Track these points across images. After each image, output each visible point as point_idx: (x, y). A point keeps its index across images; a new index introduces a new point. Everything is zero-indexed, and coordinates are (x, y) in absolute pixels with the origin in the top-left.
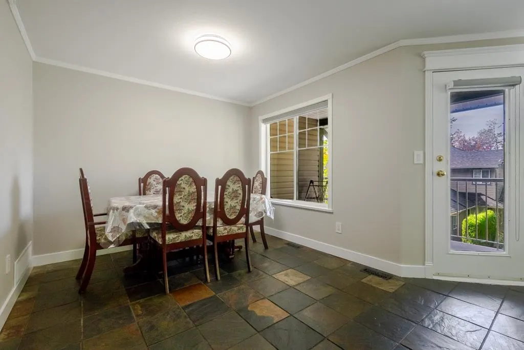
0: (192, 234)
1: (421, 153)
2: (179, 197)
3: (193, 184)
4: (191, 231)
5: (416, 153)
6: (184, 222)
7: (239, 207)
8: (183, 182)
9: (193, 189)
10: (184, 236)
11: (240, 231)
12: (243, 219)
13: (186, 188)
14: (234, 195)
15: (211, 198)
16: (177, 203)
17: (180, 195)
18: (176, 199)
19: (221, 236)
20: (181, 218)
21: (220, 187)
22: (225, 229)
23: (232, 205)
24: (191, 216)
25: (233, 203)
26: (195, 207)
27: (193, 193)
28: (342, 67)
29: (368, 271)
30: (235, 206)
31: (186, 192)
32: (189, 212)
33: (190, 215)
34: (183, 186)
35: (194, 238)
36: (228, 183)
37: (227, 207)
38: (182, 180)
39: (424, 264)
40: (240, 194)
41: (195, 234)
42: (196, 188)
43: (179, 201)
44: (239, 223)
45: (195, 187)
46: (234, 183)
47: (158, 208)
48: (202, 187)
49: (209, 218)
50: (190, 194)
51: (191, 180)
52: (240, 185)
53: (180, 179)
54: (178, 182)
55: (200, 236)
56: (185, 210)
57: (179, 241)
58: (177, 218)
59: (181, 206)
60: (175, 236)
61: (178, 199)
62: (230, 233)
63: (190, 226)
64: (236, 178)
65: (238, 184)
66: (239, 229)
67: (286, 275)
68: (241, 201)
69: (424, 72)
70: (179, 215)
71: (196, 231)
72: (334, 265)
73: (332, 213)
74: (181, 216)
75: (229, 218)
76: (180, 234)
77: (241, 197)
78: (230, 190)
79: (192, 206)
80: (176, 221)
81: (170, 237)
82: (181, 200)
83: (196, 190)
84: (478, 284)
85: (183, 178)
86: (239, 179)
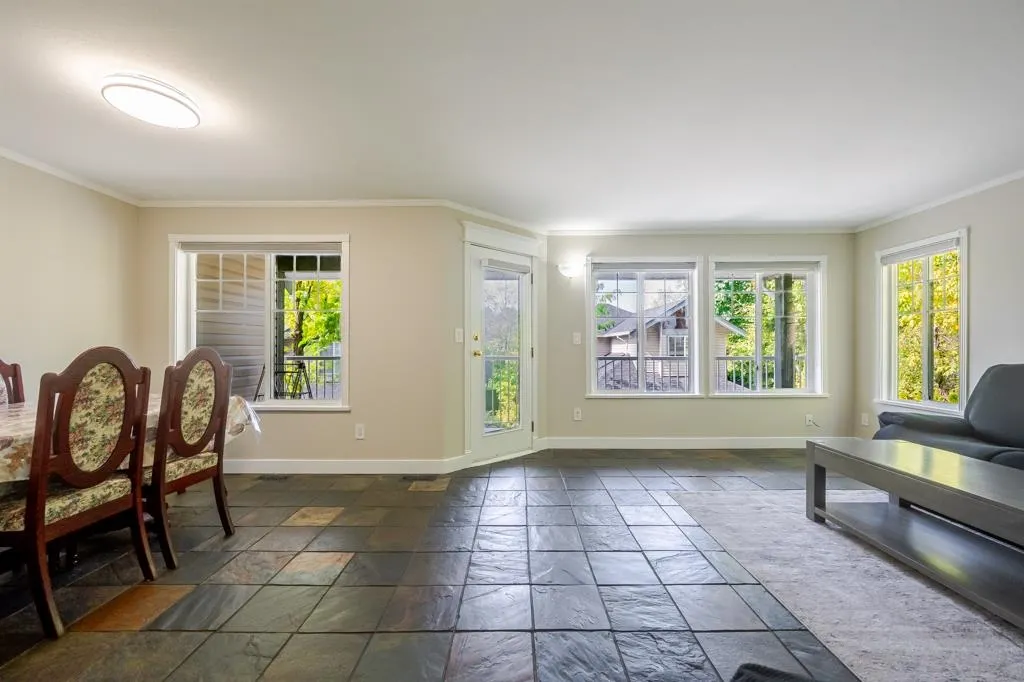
0: (108, 491)
1: (461, 330)
2: (84, 412)
3: (119, 381)
4: (104, 485)
6: (90, 466)
7: (206, 421)
8: (96, 378)
9: (118, 392)
10: (87, 498)
11: (209, 465)
12: (212, 443)
13: (101, 390)
14: (201, 397)
15: (154, 408)
16: (79, 426)
17: (85, 408)
18: (77, 418)
19: (173, 482)
20: (85, 459)
22: (181, 466)
23: (194, 415)
24: (108, 451)
25: (197, 413)
26: (119, 431)
27: (118, 400)
29: (408, 478)
30: (200, 419)
31: (101, 400)
32: (105, 442)
33: (106, 450)
34: (95, 387)
35: (113, 497)
36: (192, 376)
37: (186, 421)
38: (94, 374)
39: (464, 453)
40: (210, 395)
41: (115, 489)
42: (125, 390)
43: (84, 421)
44: (205, 449)
45: (122, 387)
46: (201, 376)
47: (13, 444)
48: (137, 386)
50: (109, 404)
51: (115, 372)
52: (212, 378)
53: (90, 372)
54: (84, 381)
55: (126, 490)
56: (97, 439)
57: (77, 512)
58: (75, 460)
59: (85, 433)
60: (68, 502)
61: (81, 417)
62: (189, 473)
63: (104, 474)
64: (206, 366)
65: (210, 376)
66: (204, 463)
67: (304, 516)
68: (211, 409)
70: (81, 453)
71: (117, 481)
72: (361, 485)
73: (349, 412)
74: (85, 455)
75: (189, 442)
76: (79, 495)
77: (212, 401)
78: (194, 389)
79: (113, 430)
80: (77, 470)
81: (56, 508)
82: (88, 419)
83: (122, 394)
84: (504, 461)
85: (96, 369)
86: (210, 367)
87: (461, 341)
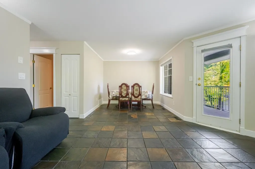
1: (192, 77)
5: (190, 77)
6: (124, 96)
7: (138, 93)
8: (123, 86)
9: (126, 88)
10: (124, 99)
11: (139, 100)
12: (140, 97)
14: (137, 90)
15: (130, 91)
18: (122, 90)
21: (132, 88)
22: (134, 99)
23: (136, 93)
24: (126, 94)
25: (136, 92)
28: (174, 48)
29: (176, 117)
31: (124, 89)
35: (126, 100)
36: (135, 87)
39: (192, 117)
41: (127, 99)
44: (138, 98)
48: (128, 88)
49: (130, 95)
50: (125, 89)
51: (125, 86)
56: (124, 93)
60: (122, 99)
63: (126, 97)
64: (137, 86)
69: (193, 47)
73: (172, 98)
75: (136, 96)
77: (139, 91)
78: (135, 89)
79: (126, 92)
80: (122, 96)
87: (192, 80)
